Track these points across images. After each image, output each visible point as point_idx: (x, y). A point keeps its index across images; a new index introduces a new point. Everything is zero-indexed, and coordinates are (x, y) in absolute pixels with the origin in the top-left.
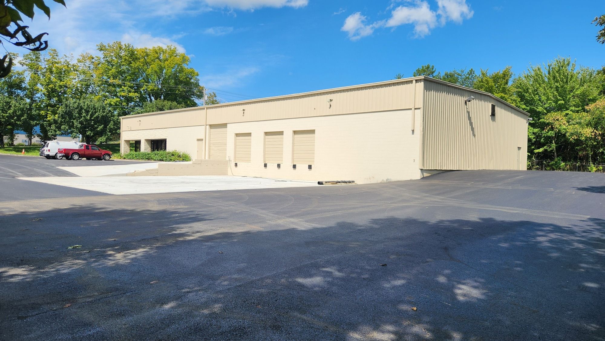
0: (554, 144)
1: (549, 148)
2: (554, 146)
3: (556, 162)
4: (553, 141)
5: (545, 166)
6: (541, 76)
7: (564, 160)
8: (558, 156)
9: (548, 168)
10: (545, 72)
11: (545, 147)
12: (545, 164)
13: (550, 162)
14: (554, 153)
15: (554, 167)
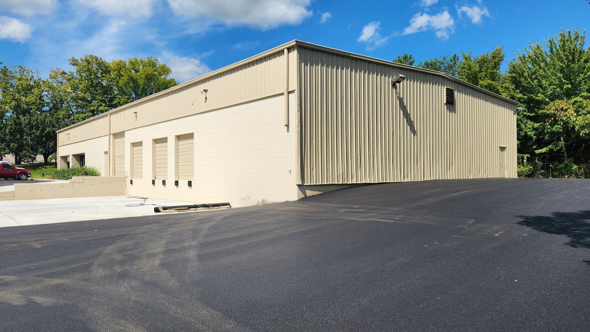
0: (563, 142)
1: (556, 147)
2: (562, 143)
3: (566, 165)
4: (562, 138)
5: (552, 170)
6: (541, 55)
7: (576, 163)
8: (568, 157)
9: (556, 173)
10: (546, 49)
11: (550, 146)
12: (552, 167)
13: (558, 165)
14: (563, 153)
15: (563, 171)
